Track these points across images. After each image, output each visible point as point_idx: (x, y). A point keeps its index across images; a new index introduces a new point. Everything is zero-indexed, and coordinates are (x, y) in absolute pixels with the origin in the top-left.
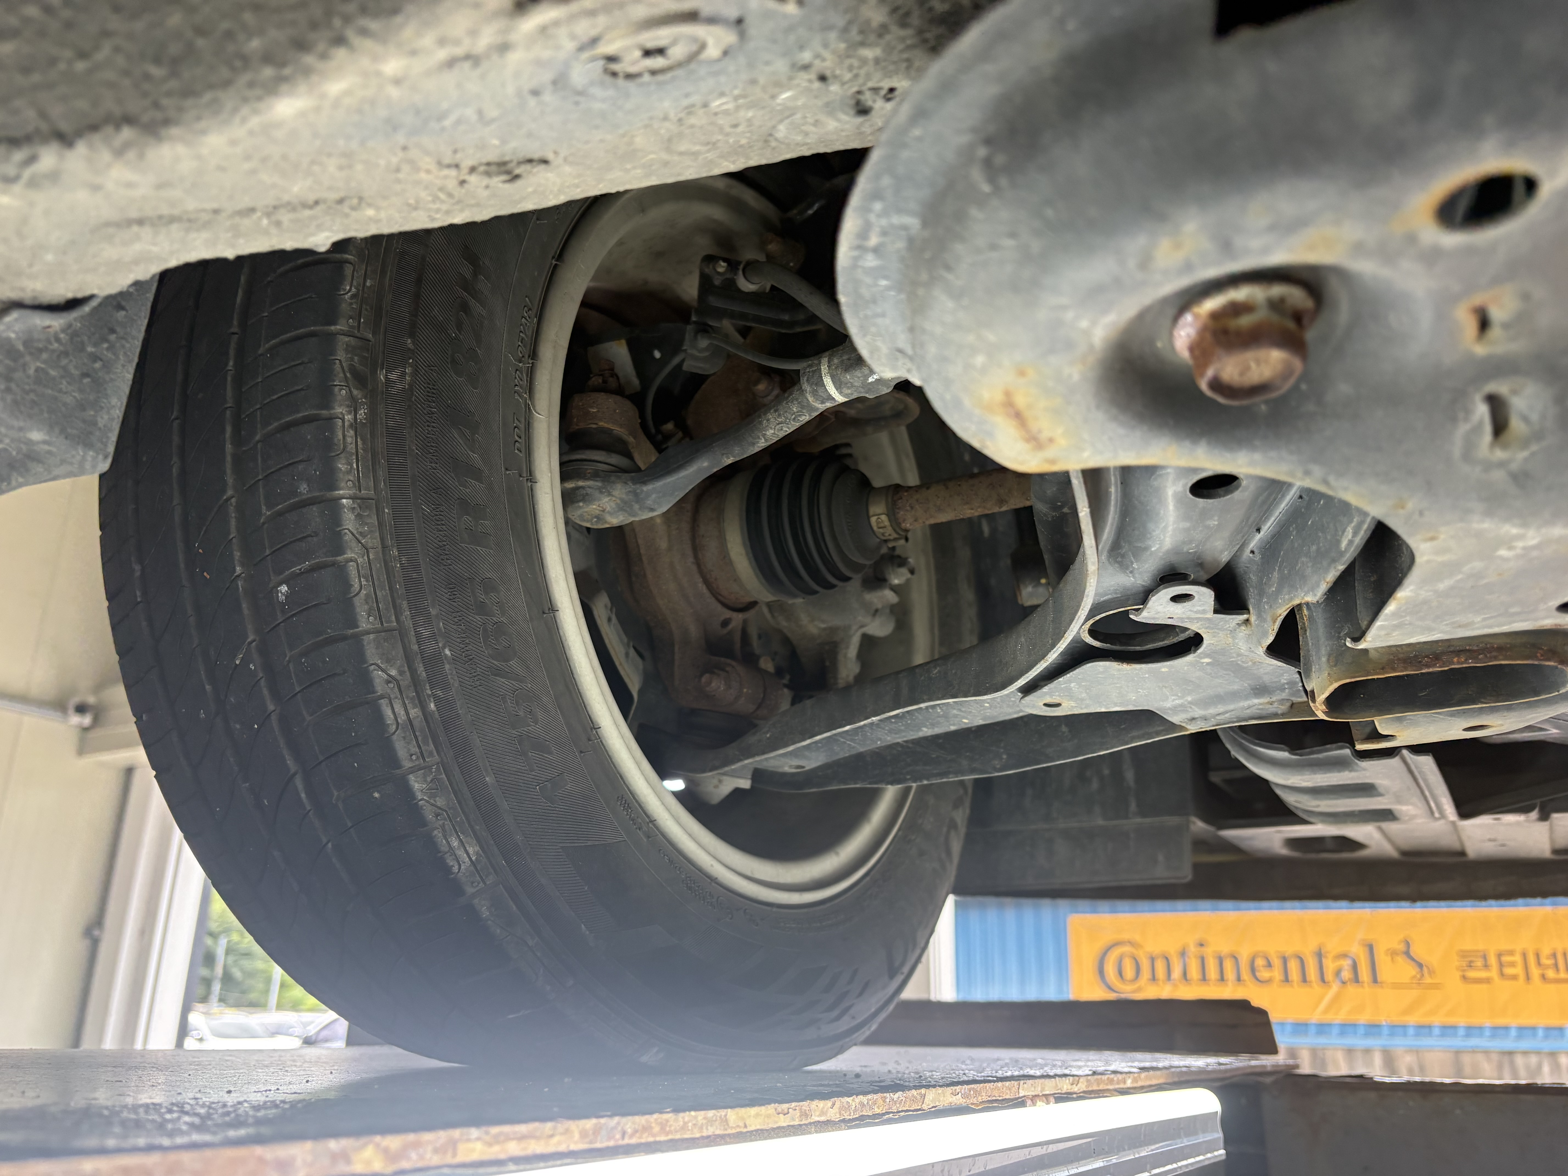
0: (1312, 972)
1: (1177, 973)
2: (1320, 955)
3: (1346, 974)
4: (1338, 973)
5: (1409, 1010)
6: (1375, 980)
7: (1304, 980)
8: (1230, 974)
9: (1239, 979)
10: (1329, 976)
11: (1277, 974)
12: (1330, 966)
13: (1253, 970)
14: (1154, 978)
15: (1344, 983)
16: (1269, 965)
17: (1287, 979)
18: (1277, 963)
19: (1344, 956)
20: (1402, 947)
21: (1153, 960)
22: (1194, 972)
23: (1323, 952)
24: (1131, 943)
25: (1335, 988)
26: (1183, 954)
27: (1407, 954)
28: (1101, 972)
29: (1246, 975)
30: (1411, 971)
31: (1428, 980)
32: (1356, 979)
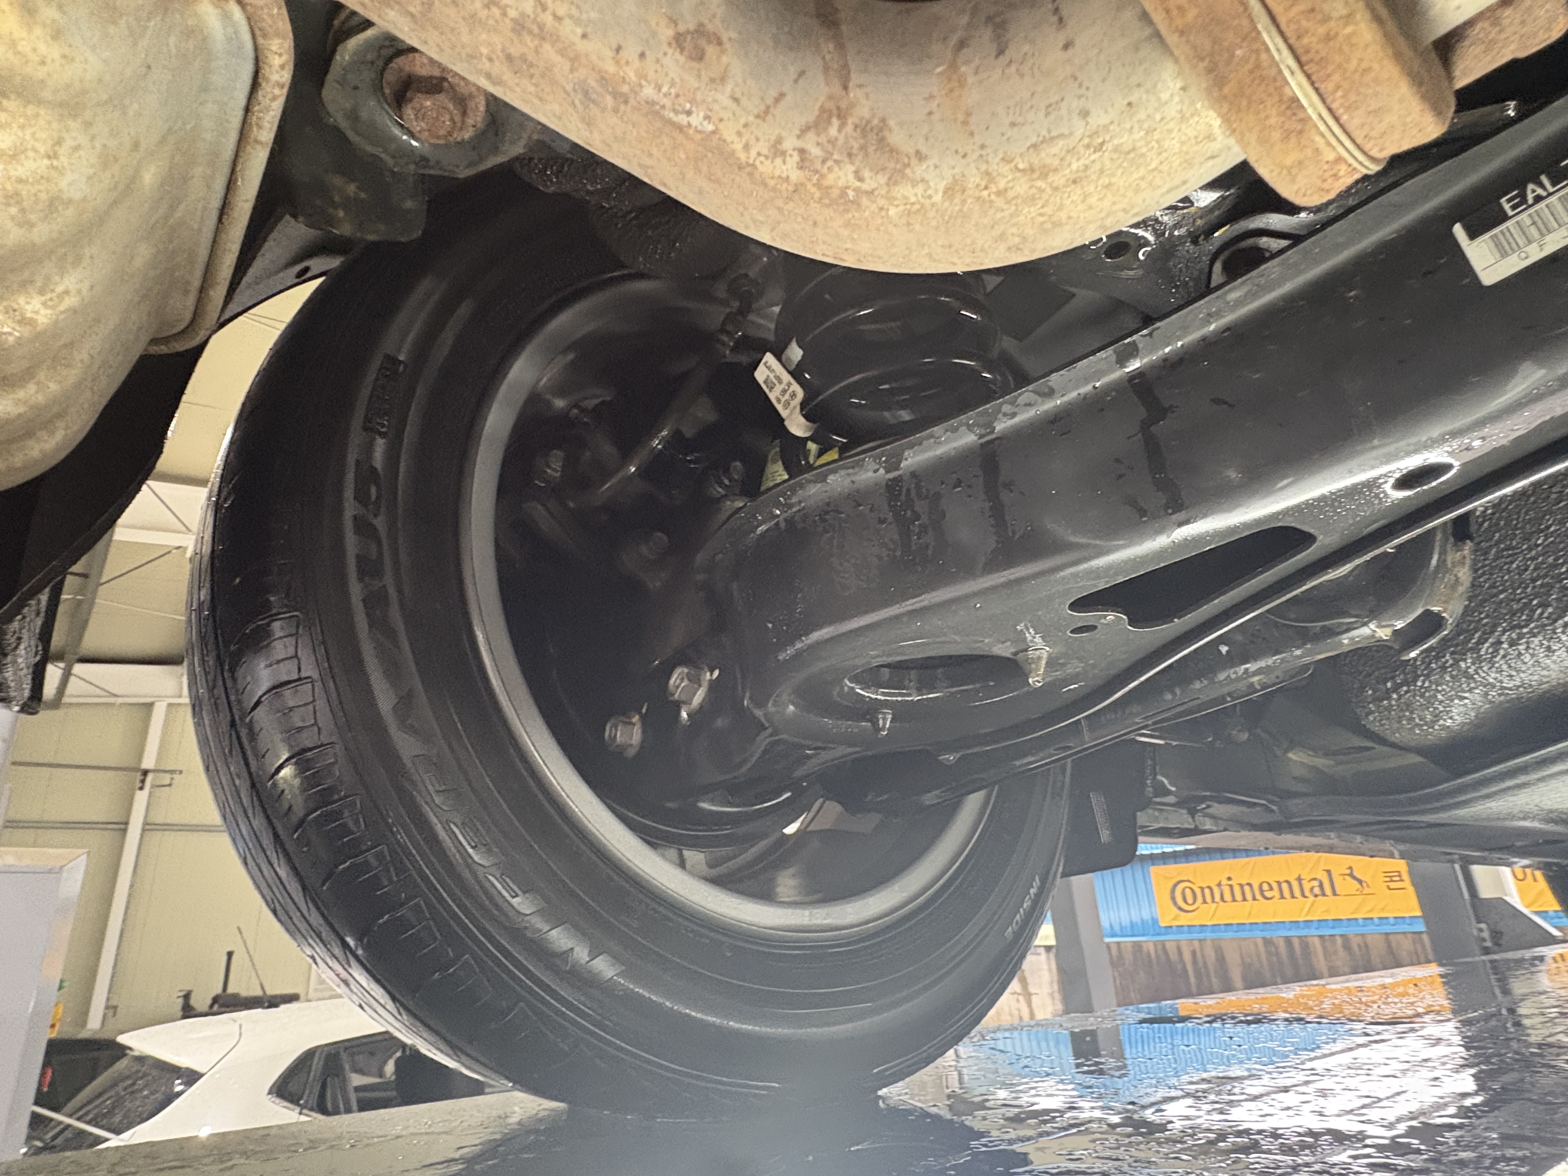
0: (1297, 893)
1: (1217, 898)
2: (1299, 879)
3: (1317, 890)
4: (1312, 889)
5: (1356, 910)
6: (1335, 894)
7: (1293, 897)
8: (1249, 896)
9: (1254, 899)
10: (1307, 893)
11: (1276, 893)
12: (1307, 886)
13: (1262, 891)
14: (1205, 902)
15: (1316, 896)
16: (1271, 889)
17: (1282, 897)
18: (1275, 885)
19: (1315, 879)
20: (1348, 872)
21: (1202, 889)
22: (1228, 896)
23: (1302, 877)
24: (1189, 881)
25: (1312, 898)
26: (1219, 885)
27: (1351, 875)
28: (1173, 899)
29: (1258, 896)
30: (1356, 885)
31: (1366, 891)
32: (1324, 895)
